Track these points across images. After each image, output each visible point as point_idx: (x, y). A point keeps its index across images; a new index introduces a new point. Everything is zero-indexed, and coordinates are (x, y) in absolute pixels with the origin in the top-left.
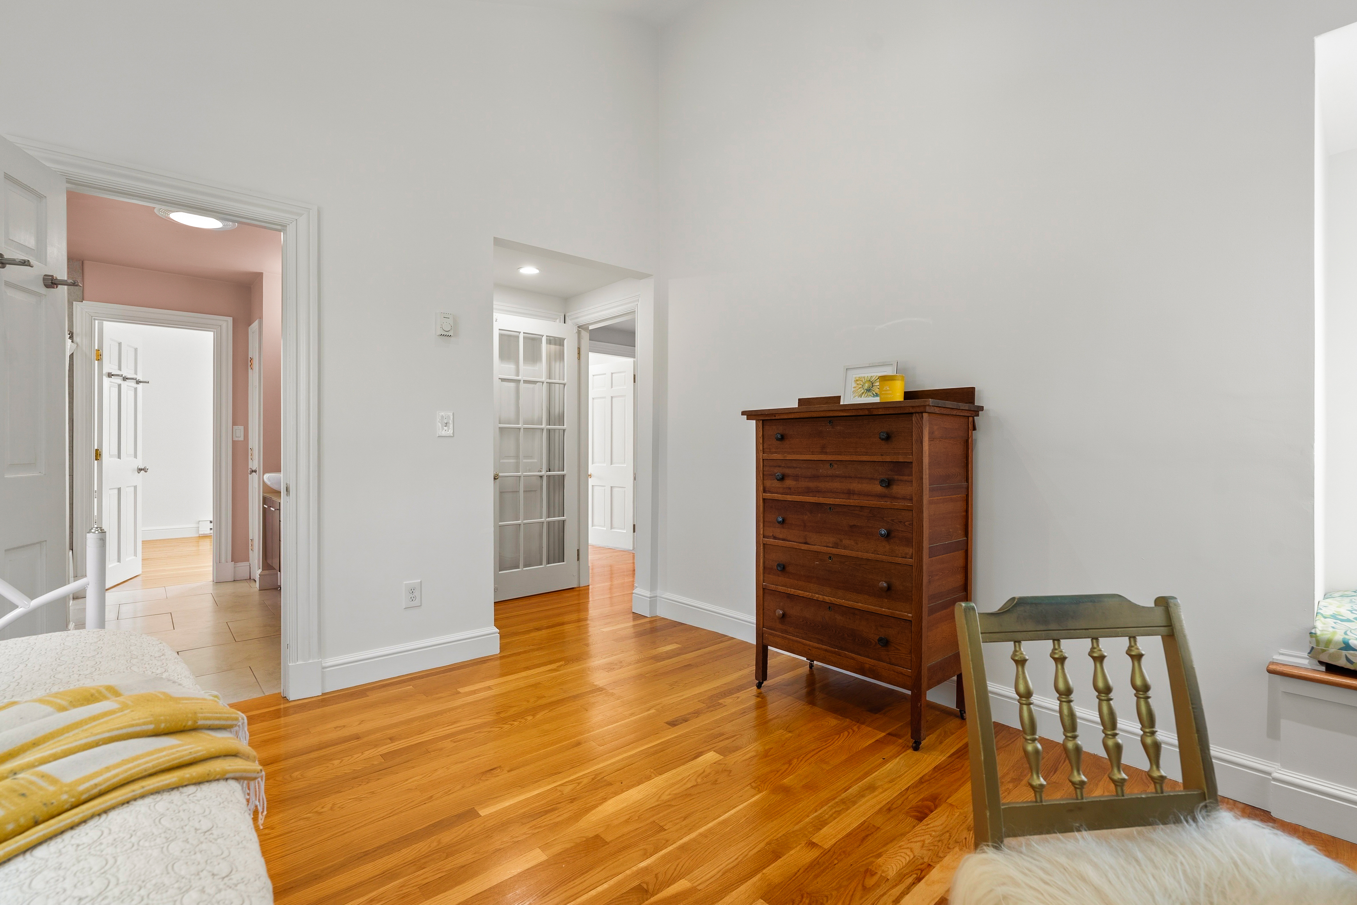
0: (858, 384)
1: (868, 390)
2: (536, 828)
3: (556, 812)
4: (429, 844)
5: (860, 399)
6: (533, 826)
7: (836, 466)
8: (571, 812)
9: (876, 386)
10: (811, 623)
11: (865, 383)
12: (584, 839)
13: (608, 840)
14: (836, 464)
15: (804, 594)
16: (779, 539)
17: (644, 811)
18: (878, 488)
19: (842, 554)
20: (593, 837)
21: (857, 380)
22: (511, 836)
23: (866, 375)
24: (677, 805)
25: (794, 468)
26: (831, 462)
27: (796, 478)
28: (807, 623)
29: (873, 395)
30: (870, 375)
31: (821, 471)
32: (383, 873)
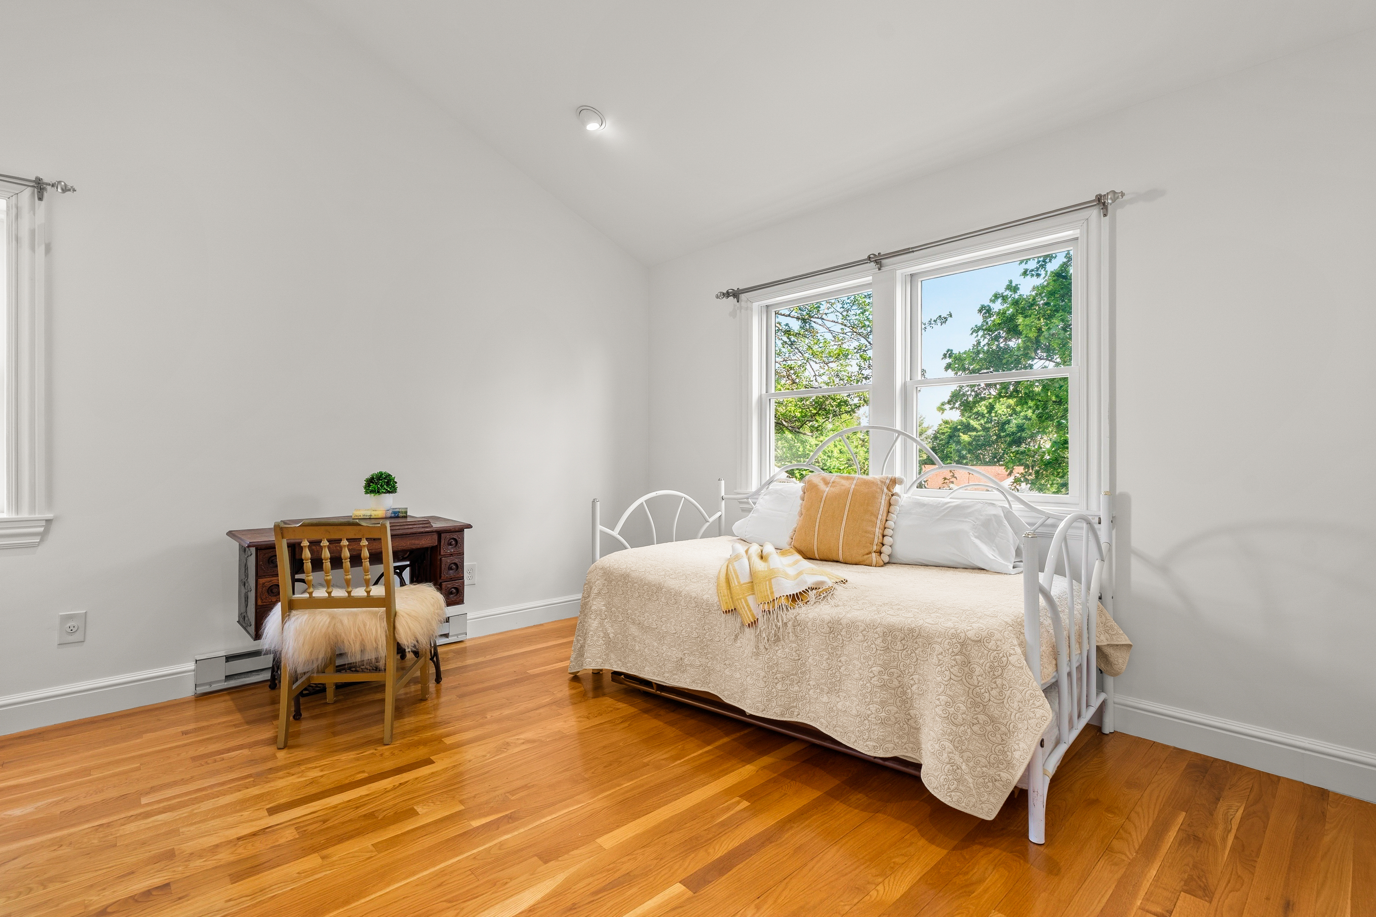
2: (612, 869)
3: (592, 890)
4: (716, 851)
6: (615, 872)
8: (574, 890)
12: (560, 859)
13: (536, 858)
17: (486, 893)
20: (551, 861)
22: (636, 860)
24: (441, 902)
32: (737, 826)
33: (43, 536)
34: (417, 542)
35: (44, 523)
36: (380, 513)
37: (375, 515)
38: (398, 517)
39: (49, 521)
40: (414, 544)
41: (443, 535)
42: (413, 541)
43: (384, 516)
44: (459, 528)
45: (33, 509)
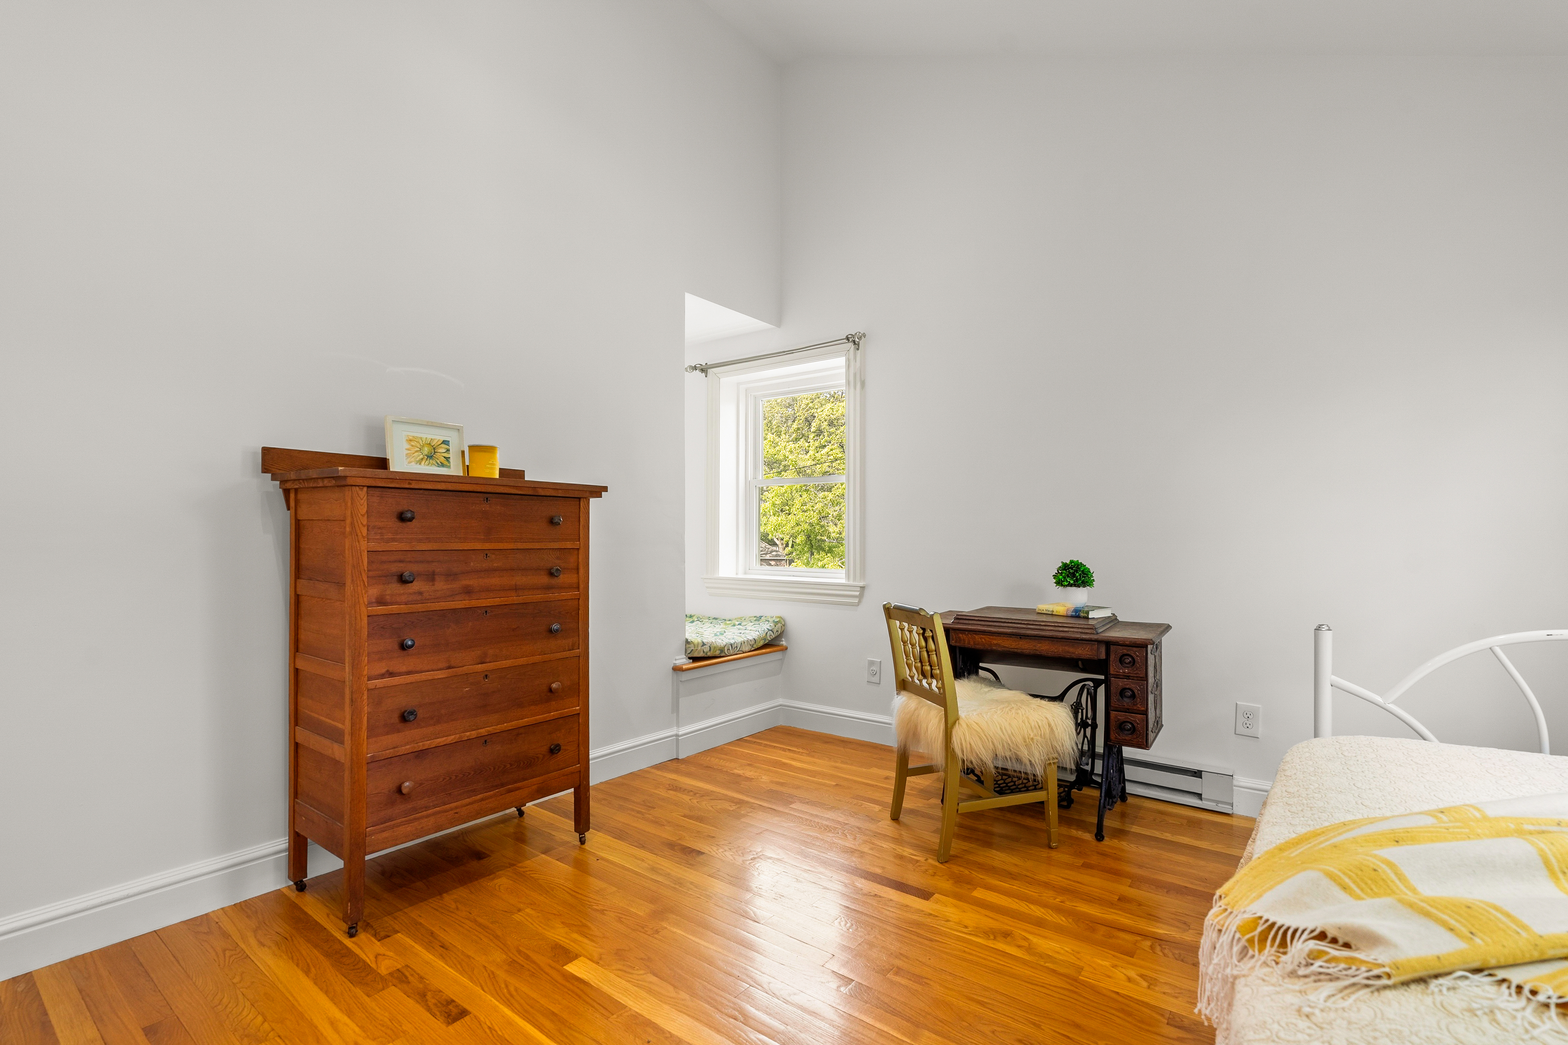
0: (412, 446)
1: (430, 457)
5: (418, 466)
7: (493, 556)
9: (439, 453)
10: (456, 776)
11: (423, 446)
14: (494, 554)
15: (446, 740)
16: (400, 674)
18: (545, 580)
19: (504, 667)
21: (410, 440)
23: (424, 436)
25: (428, 562)
26: (487, 552)
27: (431, 577)
28: (451, 778)
29: (437, 463)
30: (430, 437)
31: (472, 564)
33: (861, 597)
34: (1071, 650)
35: (859, 589)
36: (1060, 609)
37: (1057, 611)
38: (1078, 617)
39: (863, 588)
40: (1069, 652)
41: (1112, 647)
42: (1066, 648)
43: (1064, 613)
44: (1130, 642)
45: (854, 580)
